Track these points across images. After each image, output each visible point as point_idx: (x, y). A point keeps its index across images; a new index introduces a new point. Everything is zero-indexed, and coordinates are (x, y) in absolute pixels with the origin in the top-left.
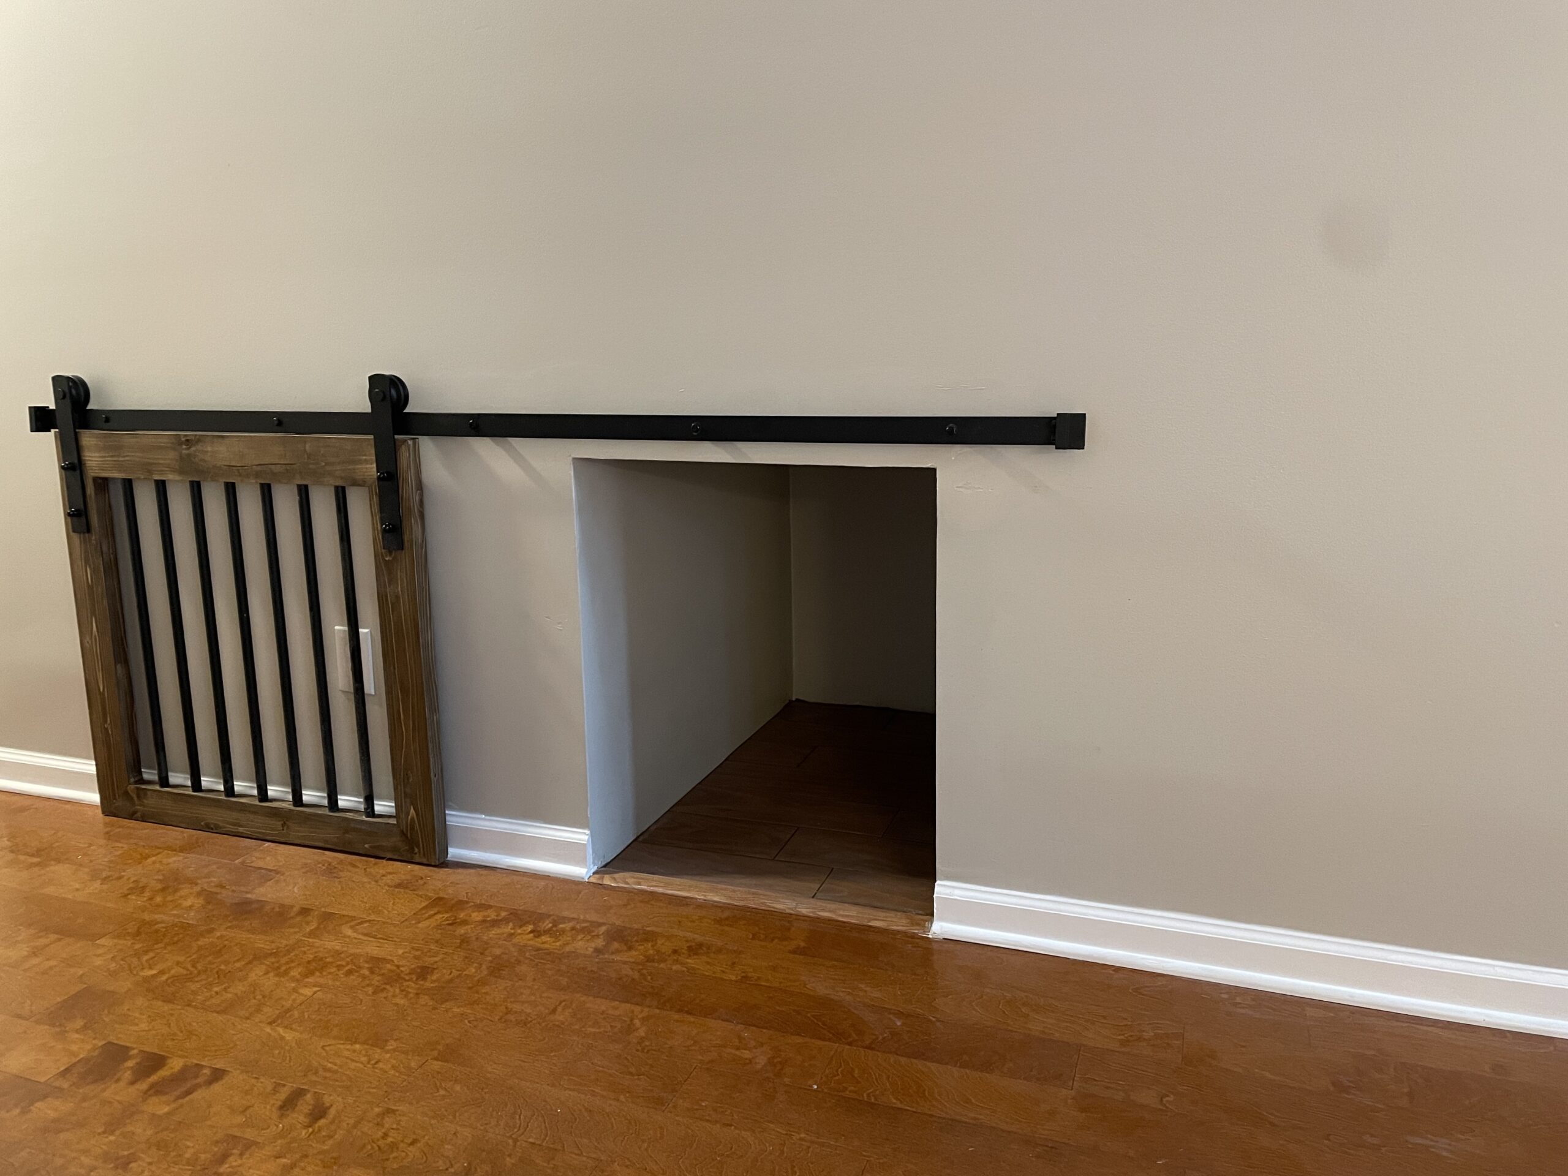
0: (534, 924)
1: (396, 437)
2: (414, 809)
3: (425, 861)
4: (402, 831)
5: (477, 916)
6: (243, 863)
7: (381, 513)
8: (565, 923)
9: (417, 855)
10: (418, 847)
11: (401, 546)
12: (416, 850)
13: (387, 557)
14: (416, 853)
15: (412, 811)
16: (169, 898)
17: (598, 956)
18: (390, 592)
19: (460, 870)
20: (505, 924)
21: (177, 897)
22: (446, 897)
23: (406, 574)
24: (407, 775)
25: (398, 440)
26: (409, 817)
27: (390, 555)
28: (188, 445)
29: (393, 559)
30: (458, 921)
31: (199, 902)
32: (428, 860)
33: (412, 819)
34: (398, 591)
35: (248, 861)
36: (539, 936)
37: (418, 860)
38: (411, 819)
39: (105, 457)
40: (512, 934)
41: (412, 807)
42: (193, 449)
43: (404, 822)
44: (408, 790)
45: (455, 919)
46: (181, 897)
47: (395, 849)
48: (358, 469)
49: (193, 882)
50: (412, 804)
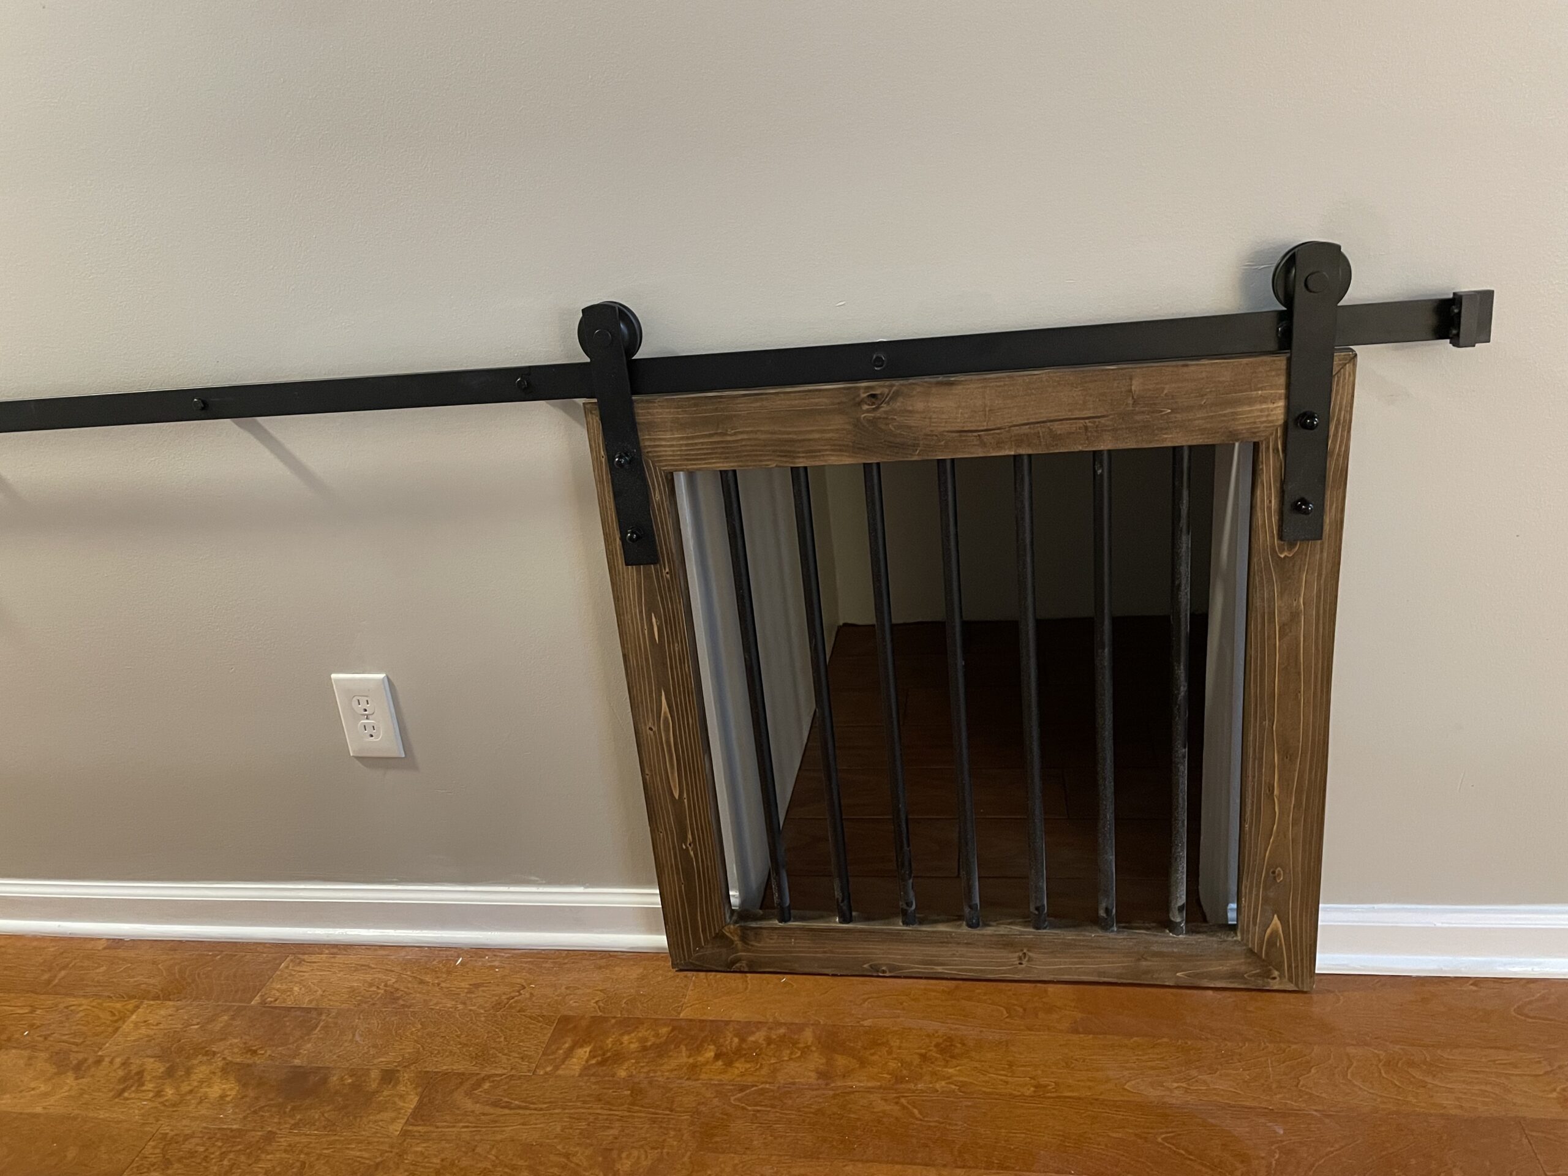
0: (714, 1042)
5: (630, 1042)
6: (263, 1002)
8: (753, 1033)
16: (185, 1088)
17: (827, 1084)
20: (675, 1048)
21: (196, 1084)
22: (571, 1013)
28: (873, 404)
30: (609, 1054)
31: (230, 1088)
35: (269, 999)
36: (729, 1064)
39: (693, 438)
40: (694, 1066)
42: (885, 408)
45: (604, 1054)
46: (201, 1082)
48: (1242, 413)
49: (205, 1051)
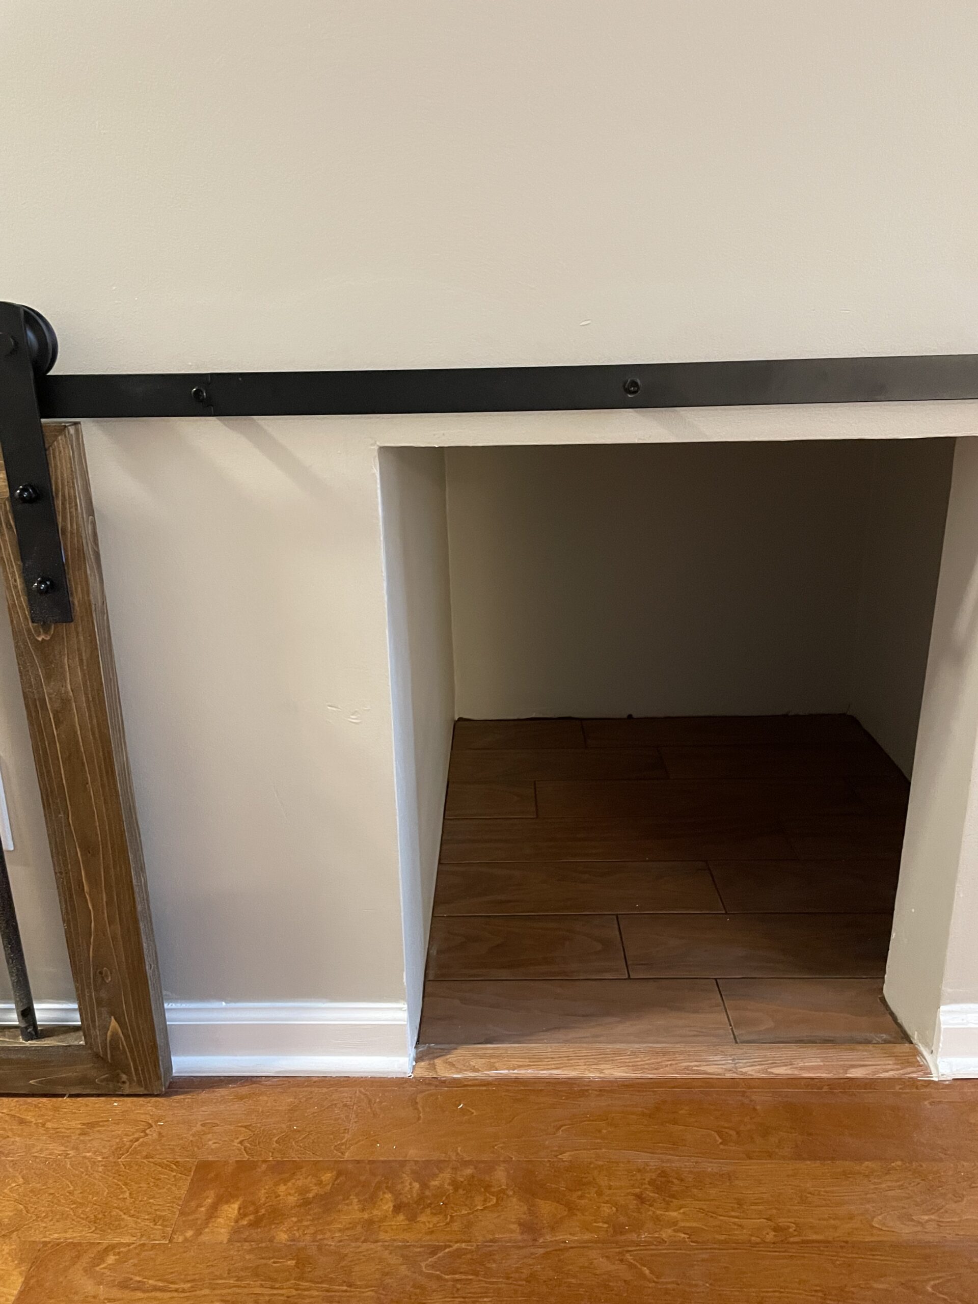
0: (389, 1189)
1: (43, 420)
2: (116, 1019)
3: (141, 1090)
4: (97, 1055)
5: (288, 1194)
7: (23, 560)
8: (436, 1175)
9: (127, 1085)
10: (128, 1073)
11: (65, 614)
12: (124, 1077)
13: (39, 635)
14: (124, 1082)
15: (114, 1023)
17: (534, 1240)
18: (49, 694)
19: (204, 1095)
20: (344, 1199)
22: (211, 1158)
23: (81, 660)
24: (101, 973)
25: (48, 425)
26: (109, 1033)
27: (46, 632)
29: (53, 637)
30: (263, 1211)
32: (146, 1088)
33: (115, 1034)
34: (66, 692)
36: (413, 1218)
37: (127, 1092)
38: (112, 1036)
40: (370, 1223)
41: (113, 1018)
43: (99, 1040)
44: (103, 994)
47: (83, 1081)
50: (112, 1013)
